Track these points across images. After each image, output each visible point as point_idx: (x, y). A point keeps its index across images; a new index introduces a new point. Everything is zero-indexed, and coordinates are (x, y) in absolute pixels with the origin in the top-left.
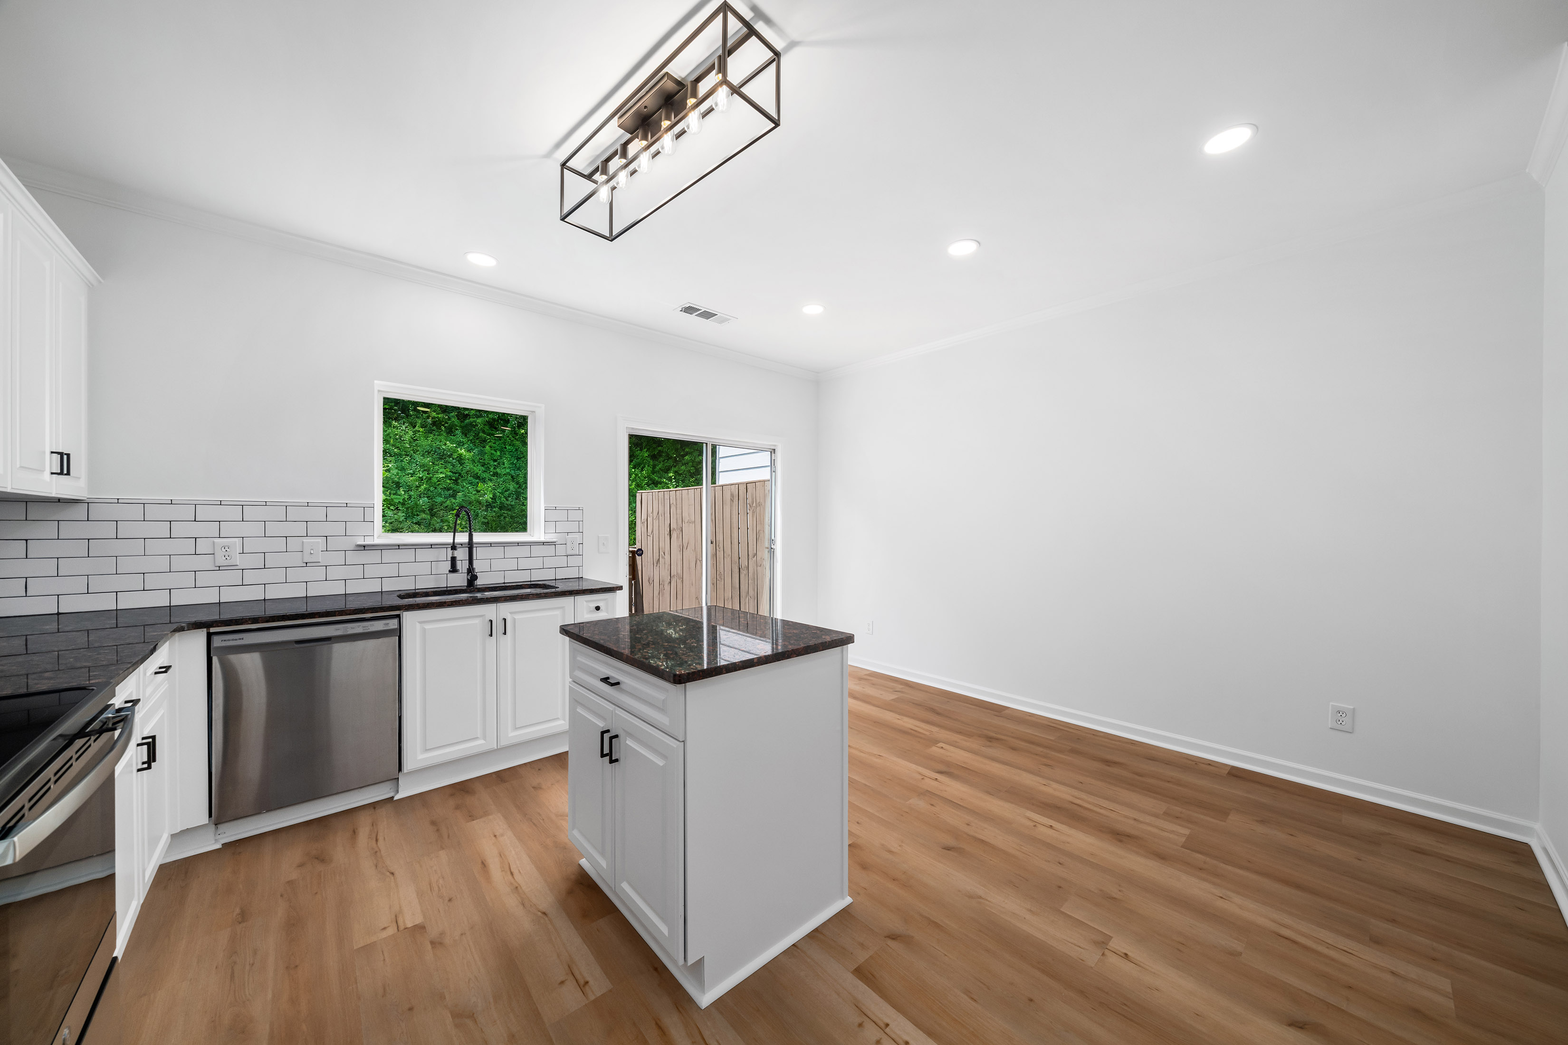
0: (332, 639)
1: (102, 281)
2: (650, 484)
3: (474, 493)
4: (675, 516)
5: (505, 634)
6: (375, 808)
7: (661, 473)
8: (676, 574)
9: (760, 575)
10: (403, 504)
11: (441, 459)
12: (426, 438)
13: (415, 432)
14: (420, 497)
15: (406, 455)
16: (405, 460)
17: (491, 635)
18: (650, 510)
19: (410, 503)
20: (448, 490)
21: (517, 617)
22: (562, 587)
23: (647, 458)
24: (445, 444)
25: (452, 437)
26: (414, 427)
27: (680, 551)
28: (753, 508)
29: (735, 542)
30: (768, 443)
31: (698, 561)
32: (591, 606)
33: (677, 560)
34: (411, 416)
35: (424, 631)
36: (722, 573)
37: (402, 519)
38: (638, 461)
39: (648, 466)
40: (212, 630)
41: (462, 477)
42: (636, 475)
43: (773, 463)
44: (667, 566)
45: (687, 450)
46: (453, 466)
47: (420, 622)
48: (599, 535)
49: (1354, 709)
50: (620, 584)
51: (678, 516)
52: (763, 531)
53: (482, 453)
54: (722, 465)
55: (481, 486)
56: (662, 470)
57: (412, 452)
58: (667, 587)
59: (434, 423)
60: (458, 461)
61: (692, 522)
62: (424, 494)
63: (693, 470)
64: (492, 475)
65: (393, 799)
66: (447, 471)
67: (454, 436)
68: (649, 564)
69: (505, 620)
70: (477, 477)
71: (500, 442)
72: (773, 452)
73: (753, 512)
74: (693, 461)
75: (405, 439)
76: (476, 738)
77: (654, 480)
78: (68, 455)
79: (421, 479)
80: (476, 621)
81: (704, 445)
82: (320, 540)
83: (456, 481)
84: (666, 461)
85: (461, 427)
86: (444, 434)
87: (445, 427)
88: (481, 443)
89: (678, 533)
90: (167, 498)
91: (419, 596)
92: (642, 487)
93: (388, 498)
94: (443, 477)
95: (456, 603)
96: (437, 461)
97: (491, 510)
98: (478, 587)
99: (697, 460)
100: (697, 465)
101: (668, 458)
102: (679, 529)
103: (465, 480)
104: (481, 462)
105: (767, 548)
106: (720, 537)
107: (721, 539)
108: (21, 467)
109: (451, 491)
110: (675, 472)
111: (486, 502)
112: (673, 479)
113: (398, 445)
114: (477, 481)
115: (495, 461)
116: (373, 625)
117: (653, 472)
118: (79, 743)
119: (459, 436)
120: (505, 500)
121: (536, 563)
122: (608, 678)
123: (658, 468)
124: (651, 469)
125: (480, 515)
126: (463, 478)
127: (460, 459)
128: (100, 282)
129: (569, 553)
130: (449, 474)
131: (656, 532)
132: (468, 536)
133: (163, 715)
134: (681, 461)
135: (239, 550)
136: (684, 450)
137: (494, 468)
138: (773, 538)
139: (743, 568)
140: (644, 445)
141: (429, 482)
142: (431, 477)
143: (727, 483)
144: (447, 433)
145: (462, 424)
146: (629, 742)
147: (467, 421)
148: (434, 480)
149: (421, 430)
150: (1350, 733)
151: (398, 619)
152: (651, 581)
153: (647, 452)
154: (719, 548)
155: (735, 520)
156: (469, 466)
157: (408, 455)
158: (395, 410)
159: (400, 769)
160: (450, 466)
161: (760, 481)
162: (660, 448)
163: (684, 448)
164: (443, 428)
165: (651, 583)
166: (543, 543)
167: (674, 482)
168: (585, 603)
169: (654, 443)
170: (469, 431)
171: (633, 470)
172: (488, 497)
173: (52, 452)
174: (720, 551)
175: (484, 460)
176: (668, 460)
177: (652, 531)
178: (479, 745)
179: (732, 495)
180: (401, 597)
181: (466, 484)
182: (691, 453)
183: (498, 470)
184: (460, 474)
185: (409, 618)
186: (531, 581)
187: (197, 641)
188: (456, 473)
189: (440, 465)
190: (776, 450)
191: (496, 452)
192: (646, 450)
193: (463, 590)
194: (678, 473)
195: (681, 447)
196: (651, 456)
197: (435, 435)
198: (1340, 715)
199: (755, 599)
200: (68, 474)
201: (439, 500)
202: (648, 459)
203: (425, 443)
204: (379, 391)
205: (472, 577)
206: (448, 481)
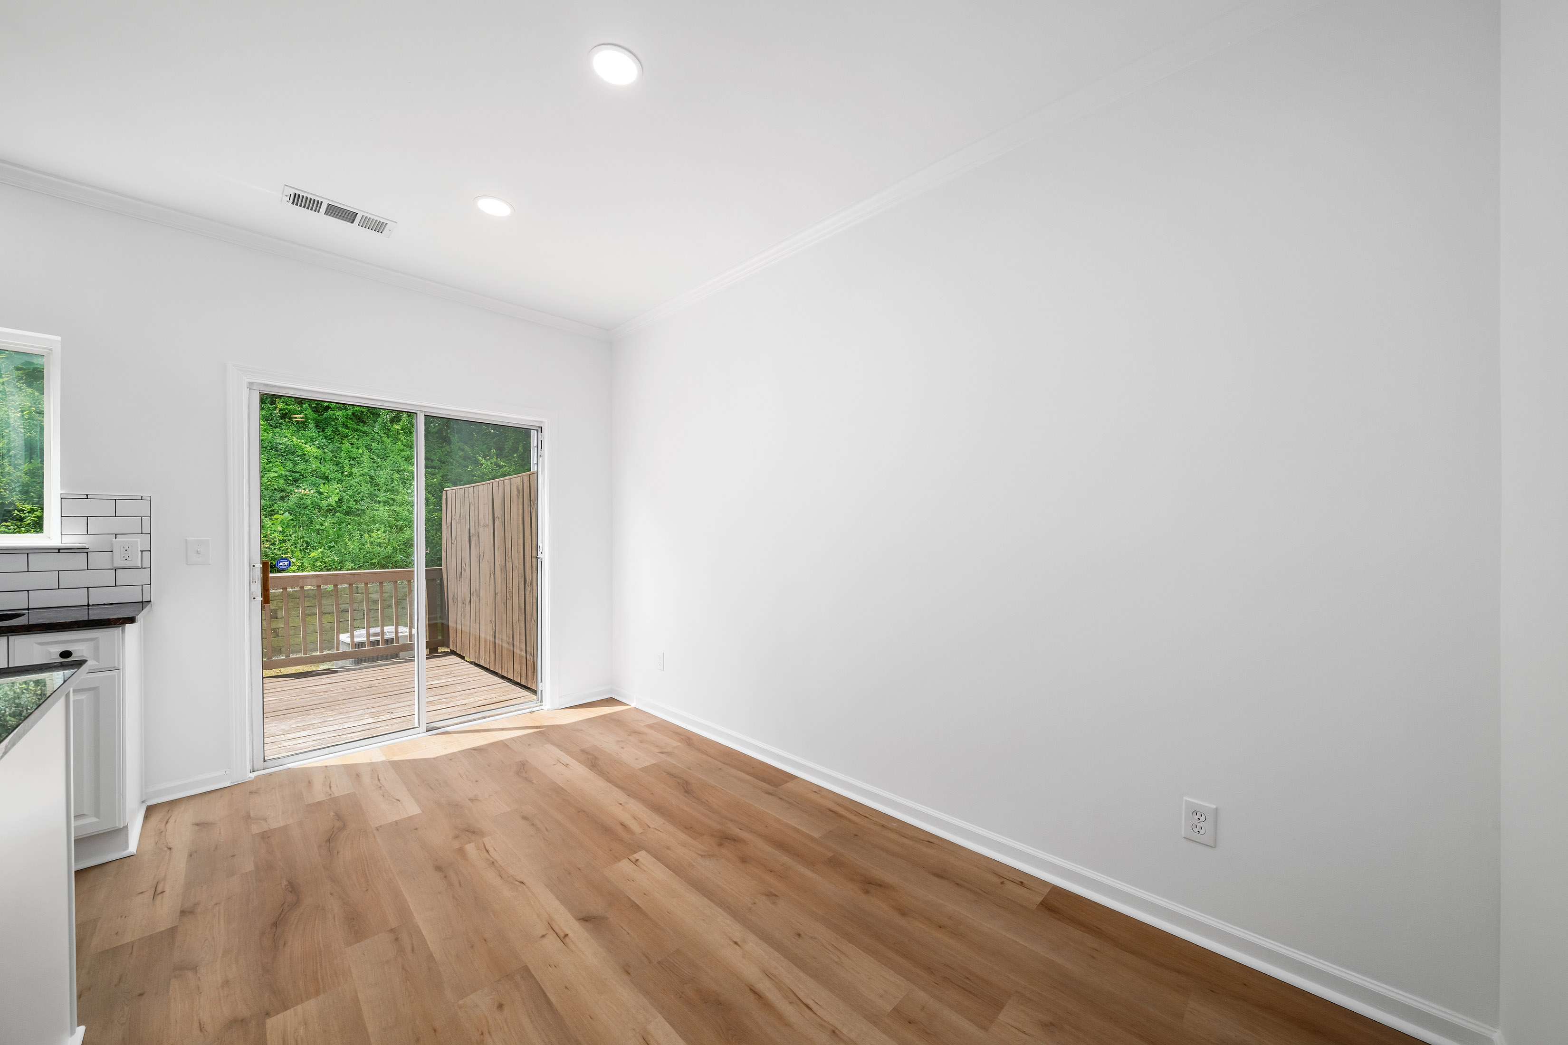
4: (473, 518)
8: (475, 591)
25: (302, 432)
27: (478, 562)
31: (492, 575)
32: (51, 650)
33: (475, 573)
36: (511, 589)
44: (468, 581)
48: (189, 539)
49: (1217, 809)
51: (476, 518)
58: (468, 607)
61: (487, 526)
67: (304, 430)
72: (539, 431)
89: (476, 539)
102: (477, 535)
106: (509, 544)
119: (312, 431)
129: (116, 565)
131: (458, 539)
138: (540, 544)
150: (1212, 847)
152: (455, 600)
166: (59, 549)
168: (36, 646)
190: (543, 428)
198: (1197, 817)
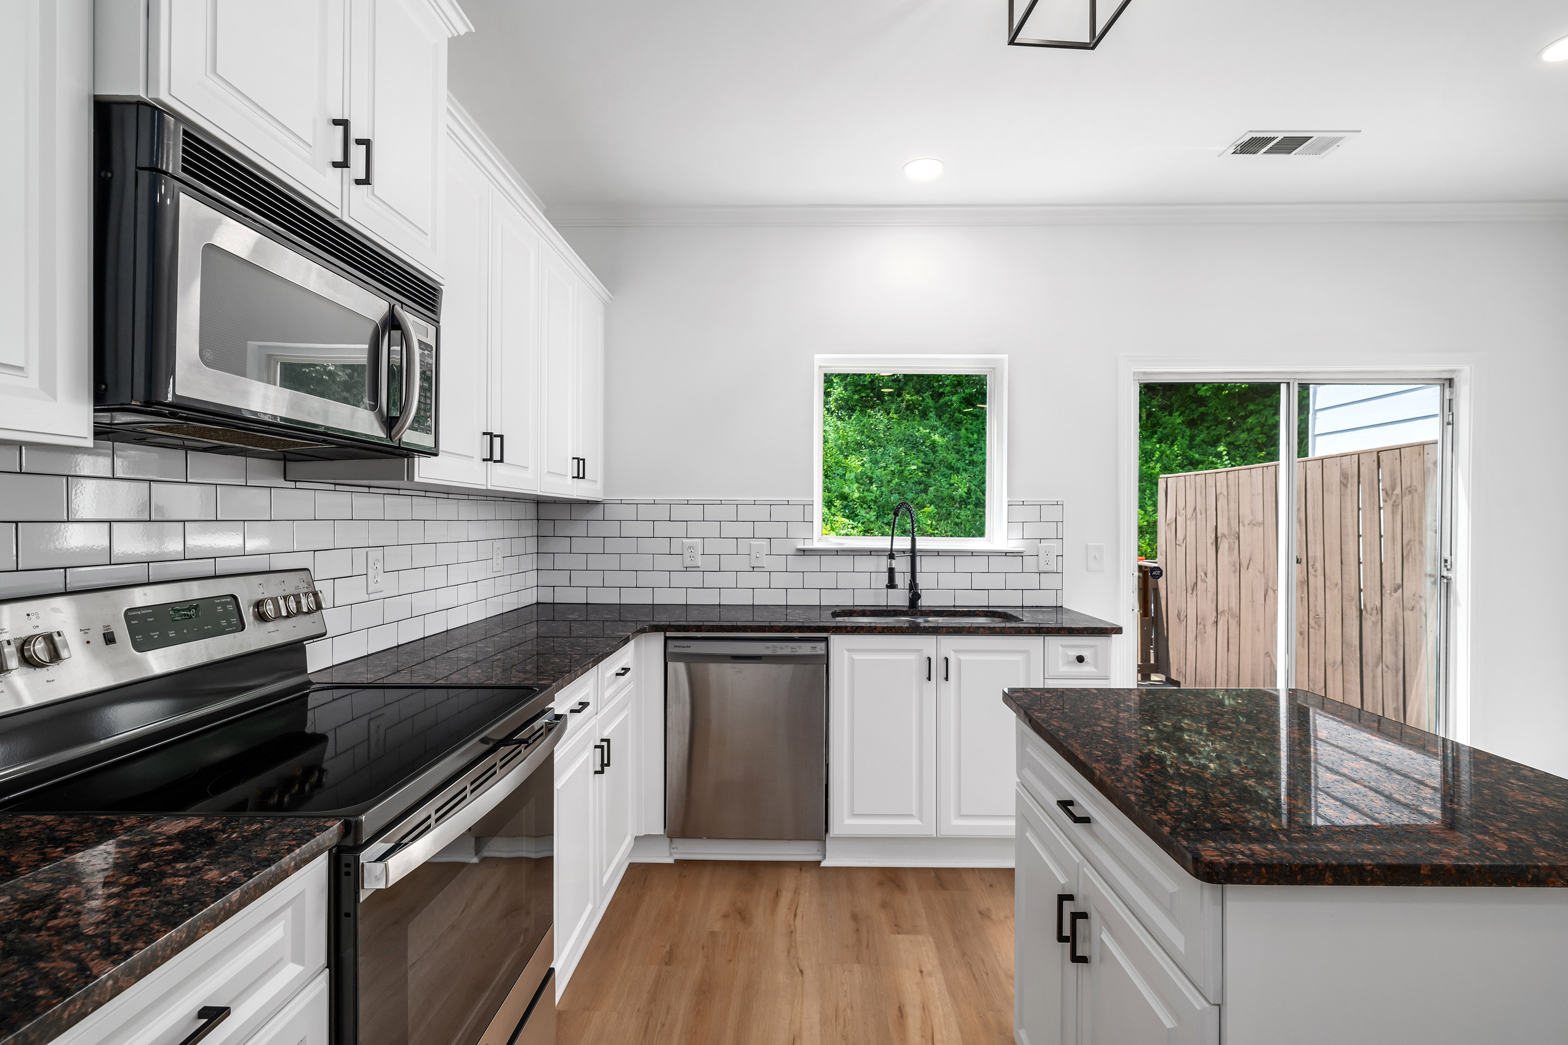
0: (763, 658)
1: (613, 298)
2: (1186, 465)
3: (946, 487)
4: (1226, 513)
5: (947, 680)
6: (801, 869)
7: (1205, 447)
8: (1226, 609)
9: (1411, 628)
10: (875, 502)
11: (913, 448)
12: (899, 424)
13: (890, 419)
14: (892, 494)
15: (879, 446)
16: (878, 452)
17: (929, 679)
18: (1181, 504)
19: (882, 501)
20: (920, 484)
21: (963, 657)
22: (1028, 620)
23: (1180, 426)
24: (919, 430)
25: (926, 422)
26: (888, 414)
27: (1235, 572)
28: (1394, 498)
29: (1352, 560)
30: (1439, 367)
31: (1270, 592)
32: (1069, 654)
33: (1229, 586)
34: (886, 402)
35: (852, 661)
36: (1322, 615)
37: (873, 519)
38: (1165, 431)
39: (1183, 438)
40: (668, 634)
41: (935, 468)
42: (1162, 453)
43: (1449, 407)
44: (1211, 595)
45: (1251, 407)
46: (926, 455)
47: (849, 650)
48: (1089, 544)
50: (1119, 623)
51: (1232, 514)
52: (1421, 542)
53: (957, 437)
54: (1319, 423)
55: (955, 479)
56: (1205, 443)
57: (885, 442)
58: (1210, 630)
59: (907, 408)
60: (931, 449)
61: (1259, 524)
62: (896, 489)
63: (1262, 439)
64: (967, 464)
65: (820, 864)
66: (919, 461)
67: (928, 420)
68: (1179, 589)
69: (947, 659)
70: (951, 467)
71: (978, 422)
72: (1447, 384)
73: (1395, 506)
74: (1262, 425)
75: (879, 428)
76: (911, 816)
77: (1192, 459)
78: (584, 460)
79: (893, 472)
80: (912, 657)
81: (1283, 388)
82: (764, 543)
83: (928, 474)
84: (1214, 427)
85: (936, 408)
86: (918, 419)
87: (919, 410)
88: (956, 425)
89: (1231, 541)
90: (650, 498)
91: (856, 615)
92: (1171, 470)
93: (861, 495)
94: (914, 469)
95: (888, 630)
96: (910, 450)
97: (965, 507)
98: (923, 609)
99: (1270, 422)
100: (1271, 430)
101: (1216, 423)
102: (1234, 535)
103: (938, 471)
104: (955, 449)
105: (1430, 575)
106: (1316, 551)
107: (1320, 554)
108: (548, 472)
109: (923, 486)
110: (1229, 444)
111: (960, 497)
112: (1226, 455)
113: (873, 435)
114: (951, 472)
115: (971, 446)
116: (800, 647)
117: (1191, 447)
118: (503, 750)
119: (933, 420)
120: (981, 494)
121: (995, 581)
122: (1071, 803)
123: (1198, 439)
124: (1187, 442)
125: (953, 513)
126: (936, 470)
127: (933, 446)
128: (611, 299)
129: (1042, 569)
130: (921, 465)
131: (1191, 539)
132: (910, 541)
133: (627, 716)
134: (1239, 426)
135: (701, 552)
136: (1245, 408)
137: (971, 456)
138: (1446, 555)
139: (1369, 608)
140: (1176, 406)
141: (901, 476)
142: (903, 470)
143: (1334, 453)
144: (921, 417)
145: (937, 405)
146: (1106, 937)
147: (942, 401)
148: (906, 473)
149: (895, 416)
151: (826, 643)
152: (1182, 617)
153: (1181, 417)
154: (1316, 571)
155: (1350, 521)
156: (942, 454)
157: (881, 446)
158: (871, 397)
159: (827, 830)
160: (922, 455)
161: (1411, 446)
162: (1202, 409)
163: (1245, 405)
164: (917, 412)
165: (1182, 619)
166: (1006, 553)
167: (1226, 460)
168: (1060, 648)
169: (1193, 402)
170: (944, 412)
171: (1158, 446)
172: (962, 491)
173: (574, 458)
174: (1315, 576)
175: (959, 446)
176: (1217, 426)
177: (1185, 538)
178: (911, 825)
179: (1344, 476)
180: (835, 615)
181: (939, 476)
182: (1258, 412)
183: (975, 457)
184: (932, 465)
185: (837, 642)
186: (988, 607)
187: (654, 645)
188: (928, 464)
189: (913, 455)
190: (1456, 380)
191: (973, 434)
192: (1178, 413)
193: (903, 611)
194: (1234, 445)
195: (1240, 404)
196: (1188, 423)
197: (908, 421)
199: (1397, 672)
200: (584, 478)
201: (910, 495)
202: (1182, 427)
203: (898, 431)
204: (820, 367)
205: (915, 596)
206: (920, 474)
